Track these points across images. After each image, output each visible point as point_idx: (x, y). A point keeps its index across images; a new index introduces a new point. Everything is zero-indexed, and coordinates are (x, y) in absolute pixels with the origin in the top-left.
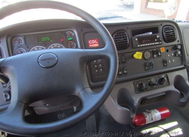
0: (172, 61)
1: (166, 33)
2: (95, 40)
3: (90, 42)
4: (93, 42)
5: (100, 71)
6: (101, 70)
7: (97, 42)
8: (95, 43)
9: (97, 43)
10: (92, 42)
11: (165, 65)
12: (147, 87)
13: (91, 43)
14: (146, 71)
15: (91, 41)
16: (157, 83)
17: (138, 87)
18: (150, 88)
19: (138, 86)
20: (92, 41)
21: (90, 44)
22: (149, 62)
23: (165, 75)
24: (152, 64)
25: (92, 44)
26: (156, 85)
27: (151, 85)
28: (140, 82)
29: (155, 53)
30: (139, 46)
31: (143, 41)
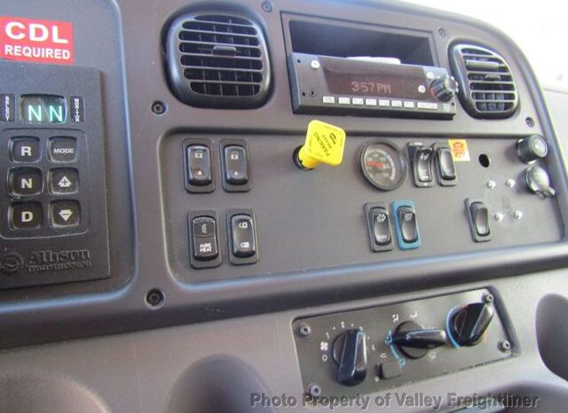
0: (515, 216)
1: (469, 68)
2: (55, 29)
3: (16, 31)
4: (39, 33)
5: (59, 220)
6: (66, 214)
7: (65, 41)
8: (49, 43)
9: (61, 46)
10: (26, 31)
11: (481, 230)
12: (383, 356)
13: (21, 36)
14: (377, 257)
15: (21, 26)
16: (443, 334)
17: (325, 358)
18: (402, 362)
19: (324, 346)
20: (33, 27)
21: (14, 42)
22: (391, 206)
23: (485, 292)
24: (408, 217)
25: (26, 42)
26: (438, 343)
27: (410, 343)
28: (342, 323)
29: (422, 157)
30: (328, 100)
31: (357, 86)
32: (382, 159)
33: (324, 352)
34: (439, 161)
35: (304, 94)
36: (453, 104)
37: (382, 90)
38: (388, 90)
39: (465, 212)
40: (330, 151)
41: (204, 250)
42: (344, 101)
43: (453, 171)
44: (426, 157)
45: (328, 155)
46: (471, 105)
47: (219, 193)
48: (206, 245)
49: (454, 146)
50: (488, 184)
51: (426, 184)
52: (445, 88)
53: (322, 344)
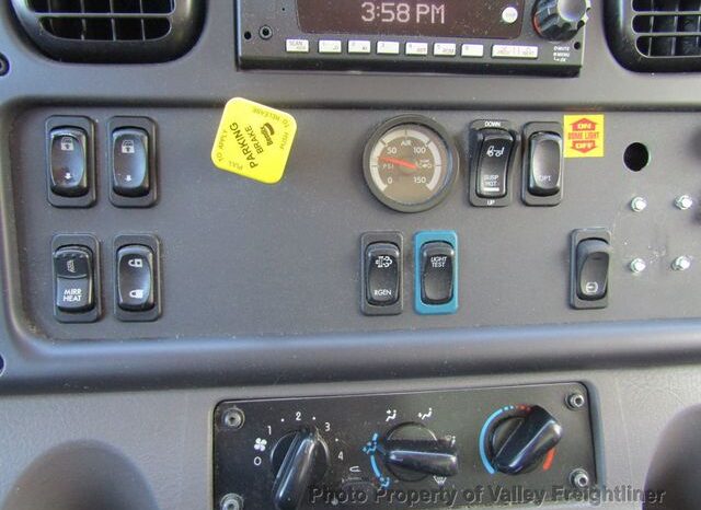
11: (589, 288)
12: (355, 469)
17: (258, 462)
18: (384, 483)
19: (261, 444)
24: (438, 263)
28: (298, 414)
29: (489, 152)
30: (297, 46)
31: (371, 11)
32: (418, 150)
33: (259, 453)
34: (529, 157)
35: (248, 35)
36: (577, 46)
37: (426, 18)
38: (438, 17)
39: (566, 254)
40: (258, 158)
41: (69, 299)
42: (330, 46)
43: (555, 178)
44: (500, 153)
45: (253, 165)
46: (628, 44)
47: (105, 207)
48: (74, 291)
49: (575, 126)
50: (630, 204)
51: (491, 202)
52: (555, 15)
53: (258, 440)
